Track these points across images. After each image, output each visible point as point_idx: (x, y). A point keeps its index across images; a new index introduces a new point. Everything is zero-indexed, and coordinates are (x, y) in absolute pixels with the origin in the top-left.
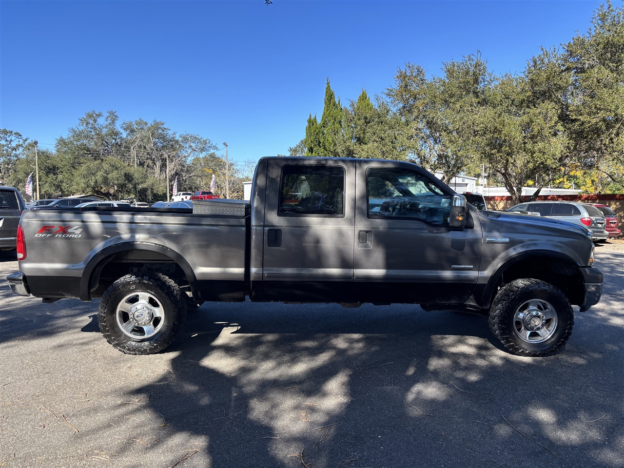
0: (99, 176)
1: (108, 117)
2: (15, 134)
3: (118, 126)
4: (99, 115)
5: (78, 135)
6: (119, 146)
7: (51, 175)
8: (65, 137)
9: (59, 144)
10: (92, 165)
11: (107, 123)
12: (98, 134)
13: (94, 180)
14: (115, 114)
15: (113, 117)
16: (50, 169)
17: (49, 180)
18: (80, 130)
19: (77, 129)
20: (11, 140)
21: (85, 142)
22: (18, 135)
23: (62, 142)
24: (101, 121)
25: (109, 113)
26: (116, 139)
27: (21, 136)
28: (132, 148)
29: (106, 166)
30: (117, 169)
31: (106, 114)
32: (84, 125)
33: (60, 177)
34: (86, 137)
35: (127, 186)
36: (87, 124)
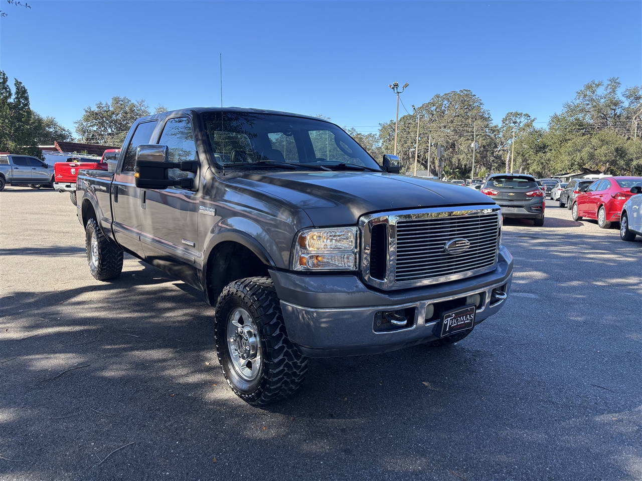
0: (585, 154)
1: (608, 85)
2: (525, 115)
3: (619, 95)
4: (598, 86)
5: (572, 110)
6: (618, 116)
7: (541, 154)
8: (558, 114)
9: (553, 121)
10: (578, 141)
11: (605, 93)
12: (595, 106)
13: (579, 157)
14: (617, 81)
15: (615, 84)
16: (541, 148)
17: (537, 158)
18: (575, 104)
19: (572, 104)
20: (520, 122)
21: (580, 116)
22: (527, 116)
23: (556, 119)
24: (601, 91)
25: (610, 81)
26: (615, 110)
27: (529, 117)
28: (634, 118)
29: (594, 141)
30: (607, 143)
31: (606, 83)
32: (581, 98)
33: (549, 154)
34: (582, 111)
35: (618, 162)
36: (585, 96)
